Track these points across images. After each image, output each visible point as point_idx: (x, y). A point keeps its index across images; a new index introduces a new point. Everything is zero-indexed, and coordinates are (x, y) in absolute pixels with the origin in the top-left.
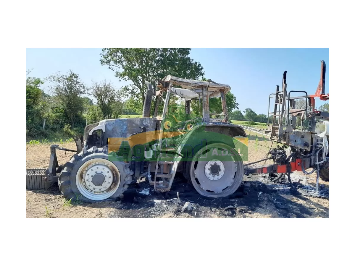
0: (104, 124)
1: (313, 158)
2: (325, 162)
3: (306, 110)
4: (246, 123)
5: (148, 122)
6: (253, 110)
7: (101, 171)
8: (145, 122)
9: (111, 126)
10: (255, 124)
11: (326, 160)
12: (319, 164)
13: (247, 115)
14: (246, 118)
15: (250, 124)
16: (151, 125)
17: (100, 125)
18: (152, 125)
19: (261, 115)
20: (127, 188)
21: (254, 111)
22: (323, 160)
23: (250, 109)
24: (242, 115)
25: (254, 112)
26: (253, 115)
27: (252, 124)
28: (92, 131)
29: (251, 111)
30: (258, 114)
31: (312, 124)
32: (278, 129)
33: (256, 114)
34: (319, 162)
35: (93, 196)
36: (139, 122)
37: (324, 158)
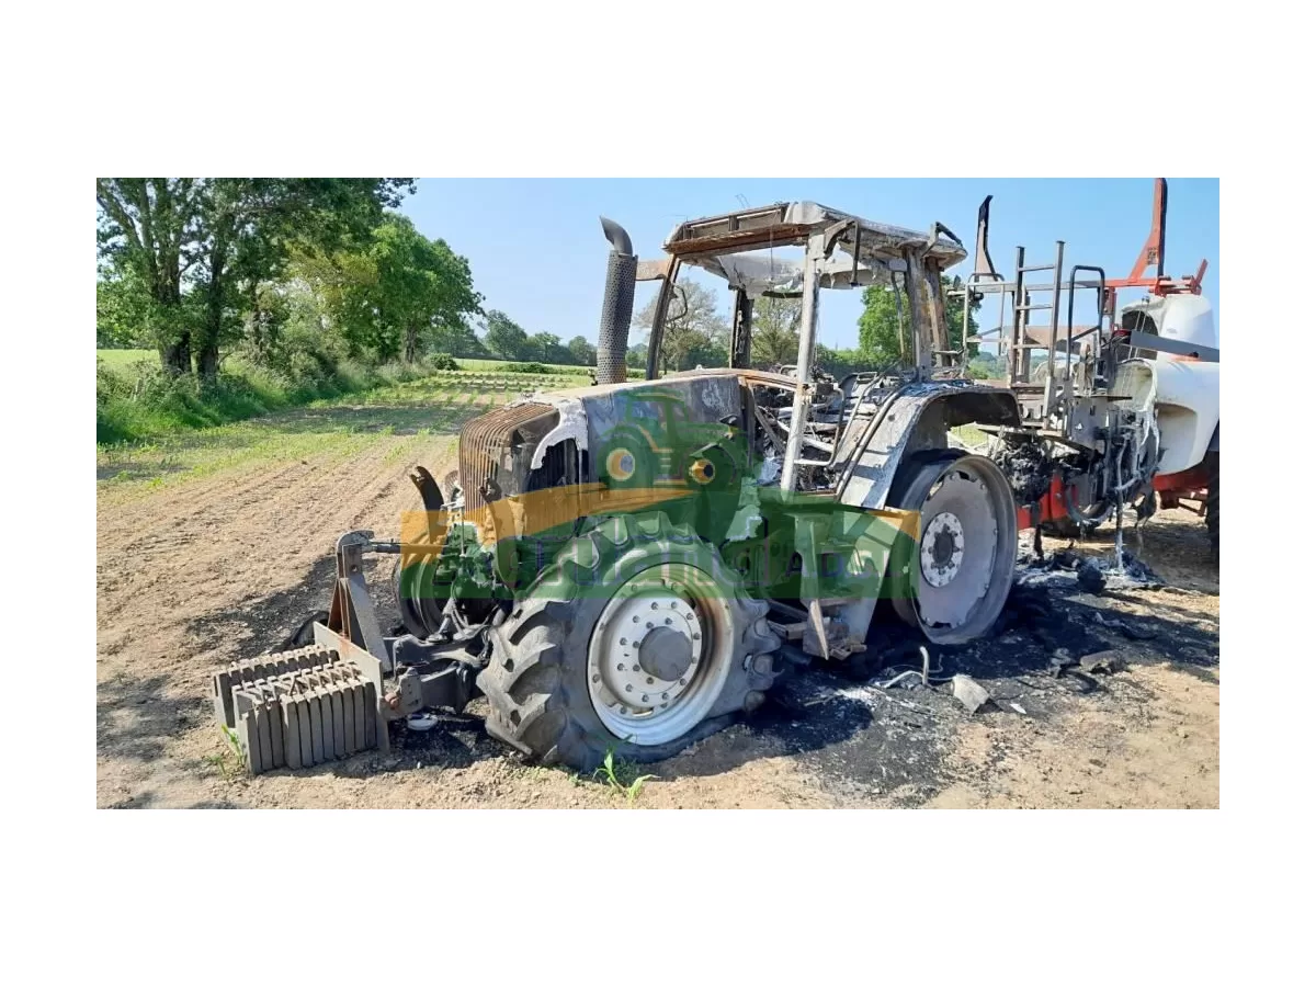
0: (580, 414)
1: (1106, 472)
2: (1137, 481)
3: (1099, 327)
4: (511, 366)
5: (717, 392)
6: (514, 319)
7: (665, 618)
8: (709, 395)
9: (607, 420)
10: (543, 371)
11: (1140, 478)
12: (1124, 491)
13: (494, 339)
14: (488, 349)
15: (525, 371)
16: (726, 405)
17: (568, 420)
18: (730, 406)
19: (541, 335)
20: (769, 667)
21: (514, 323)
22: (1131, 478)
23: (501, 316)
24: (475, 338)
25: (515, 327)
26: (512, 337)
27: (532, 369)
28: (540, 451)
29: (507, 324)
30: (531, 333)
31: (1105, 372)
32: (1043, 393)
33: (524, 335)
34: (1123, 484)
35: (636, 727)
36: (690, 397)
37: (1135, 471)
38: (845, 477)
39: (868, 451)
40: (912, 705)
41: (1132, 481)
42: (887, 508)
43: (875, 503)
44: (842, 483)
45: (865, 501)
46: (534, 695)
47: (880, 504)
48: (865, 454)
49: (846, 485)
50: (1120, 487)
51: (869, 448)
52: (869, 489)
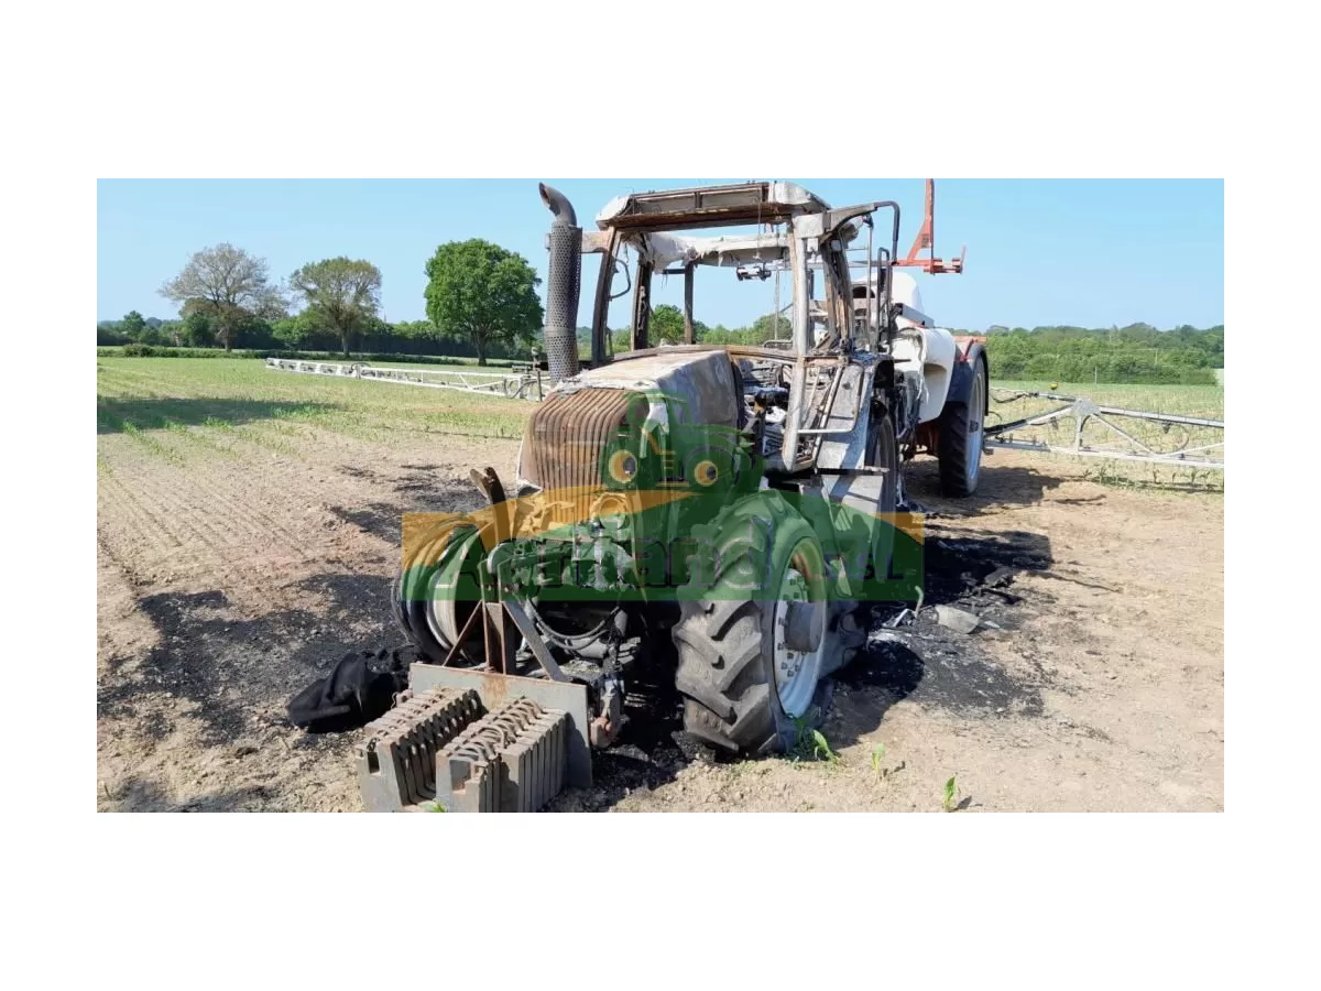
11: (910, 427)
12: (901, 439)
17: (656, 404)
22: (904, 428)
34: (900, 433)
38: (817, 443)
39: (833, 417)
40: (931, 637)
41: (905, 430)
42: (867, 468)
43: (855, 464)
44: (816, 449)
45: (843, 462)
46: (751, 687)
47: (860, 464)
48: (830, 420)
49: (819, 450)
50: (899, 437)
51: (832, 414)
52: (844, 453)
